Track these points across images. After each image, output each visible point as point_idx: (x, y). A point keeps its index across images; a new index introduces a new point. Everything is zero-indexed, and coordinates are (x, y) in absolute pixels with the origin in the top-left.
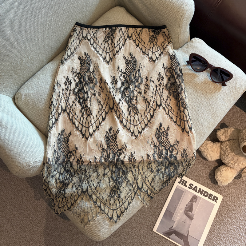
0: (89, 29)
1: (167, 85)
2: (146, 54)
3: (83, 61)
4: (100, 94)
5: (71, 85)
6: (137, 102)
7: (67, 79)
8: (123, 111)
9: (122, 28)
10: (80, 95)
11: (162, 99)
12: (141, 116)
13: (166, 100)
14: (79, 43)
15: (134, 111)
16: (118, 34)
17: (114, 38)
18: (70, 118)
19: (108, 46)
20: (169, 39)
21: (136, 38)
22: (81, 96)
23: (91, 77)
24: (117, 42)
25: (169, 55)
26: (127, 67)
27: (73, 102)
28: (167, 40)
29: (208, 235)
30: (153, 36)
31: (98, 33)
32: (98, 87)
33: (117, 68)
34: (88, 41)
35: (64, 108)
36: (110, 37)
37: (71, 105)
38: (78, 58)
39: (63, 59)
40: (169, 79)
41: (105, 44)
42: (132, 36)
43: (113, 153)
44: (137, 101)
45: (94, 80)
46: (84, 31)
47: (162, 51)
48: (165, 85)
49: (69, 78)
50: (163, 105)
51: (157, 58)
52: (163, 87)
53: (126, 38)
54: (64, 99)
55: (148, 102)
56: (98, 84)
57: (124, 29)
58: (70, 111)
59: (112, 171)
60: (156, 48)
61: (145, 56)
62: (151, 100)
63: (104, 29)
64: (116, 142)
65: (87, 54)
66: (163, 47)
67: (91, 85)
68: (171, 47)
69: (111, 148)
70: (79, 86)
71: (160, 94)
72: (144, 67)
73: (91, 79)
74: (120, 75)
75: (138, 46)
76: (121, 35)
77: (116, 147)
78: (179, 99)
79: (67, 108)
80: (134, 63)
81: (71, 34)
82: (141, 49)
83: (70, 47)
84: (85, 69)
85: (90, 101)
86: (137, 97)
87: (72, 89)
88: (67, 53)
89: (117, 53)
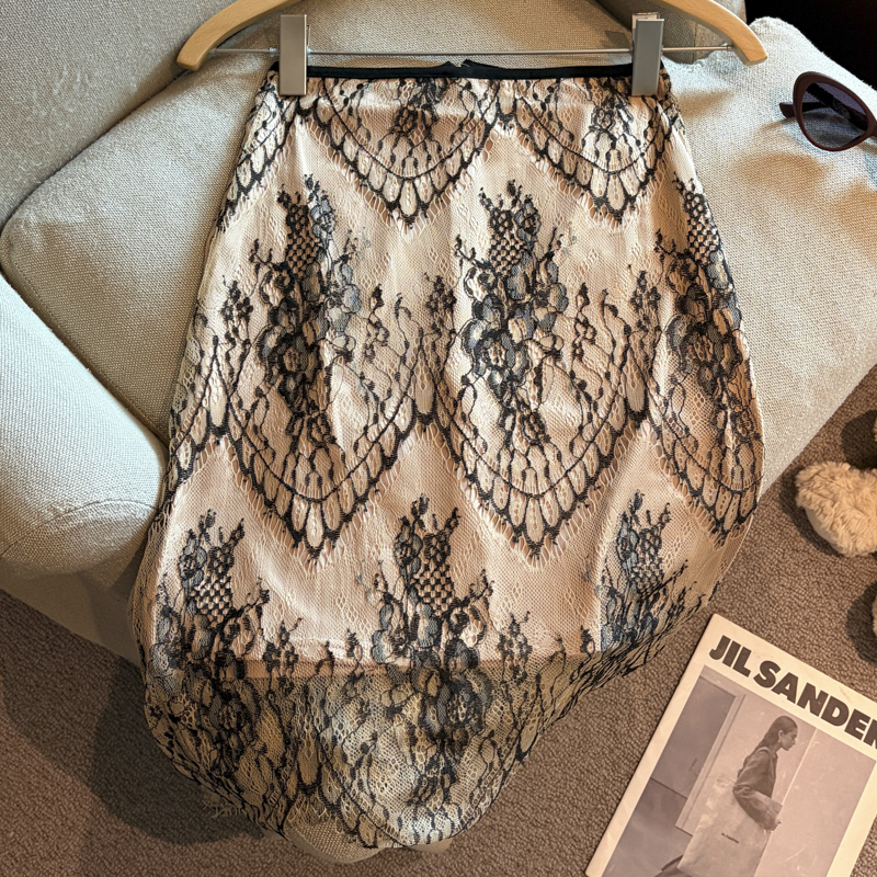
2: (579, 184)
3: (301, 213)
5: (247, 320)
6: (540, 395)
7: (231, 291)
8: (479, 427)
9: (470, 80)
10: (287, 361)
11: (652, 386)
12: (559, 457)
13: (666, 394)
15: (527, 431)
18: (242, 465)
19: (410, 153)
21: (536, 119)
22: (291, 365)
23: (332, 280)
24: (452, 138)
26: (498, 243)
27: (259, 393)
31: (369, 96)
32: (365, 323)
33: (451, 243)
35: (217, 421)
36: (419, 114)
37: (247, 406)
38: (280, 201)
41: (395, 145)
42: (513, 114)
43: (431, 616)
44: (541, 390)
45: (348, 294)
48: (664, 325)
49: (239, 287)
50: (654, 416)
53: (490, 122)
54: (219, 383)
55: (588, 398)
57: (480, 87)
58: (244, 433)
59: (426, 696)
61: (576, 193)
62: (601, 393)
63: (396, 83)
64: (443, 569)
65: (318, 184)
67: (334, 314)
69: (422, 594)
70: (284, 322)
71: (643, 365)
72: (572, 240)
73: (333, 289)
74: (465, 271)
75: (542, 153)
76: (470, 110)
77: (443, 588)
79: (231, 419)
80: (527, 225)
82: (559, 166)
84: (308, 245)
86: (539, 371)
87: (252, 339)
89: (451, 186)
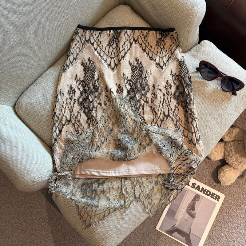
0: (92, 31)
1: (175, 94)
2: (153, 60)
3: (87, 68)
4: (106, 104)
5: (75, 94)
6: (144, 112)
9: (127, 30)
11: (170, 109)
13: (174, 110)
14: (82, 47)
16: (124, 37)
17: (119, 42)
18: (75, 129)
19: (113, 51)
20: (178, 42)
21: (143, 41)
22: (86, 106)
23: (96, 85)
24: (123, 46)
25: (178, 60)
26: (133, 74)
27: (78, 112)
28: (175, 43)
29: (210, 232)
30: (160, 39)
31: (102, 36)
32: (104, 96)
33: (122, 75)
34: (91, 45)
35: (68, 119)
36: (115, 40)
37: (76, 115)
38: (82, 65)
39: (65, 65)
40: (177, 88)
41: (109, 49)
42: (138, 40)
45: (100, 88)
46: (87, 33)
47: (169, 56)
48: (173, 93)
49: (72, 86)
51: (164, 64)
52: (171, 95)
53: (132, 42)
54: (68, 110)
55: (155, 112)
56: (103, 93)
57: (129, 32)
60: (164, 53)
61: (152, 61)
62: (158, 110)
63: (108, 32)
65: (91, 60)
66: (171, 51)
67: (97, 94)
68: (179, 51)
70: (84, 95)
71: (168, 104)
72: (151, 73)
73: (96, 87)
74: (125, 82)
75: (144, 50)
76: (127, 39)
78: (188, 109)
79: (72, 118)
80: (140, 70)
81: (73, 38)
82: (148, 54)
83: (72, 52)
84: (89, 76)
85: (96, 111)
87: (76, 99)
88: (70, 59)
89: (122, 59)
